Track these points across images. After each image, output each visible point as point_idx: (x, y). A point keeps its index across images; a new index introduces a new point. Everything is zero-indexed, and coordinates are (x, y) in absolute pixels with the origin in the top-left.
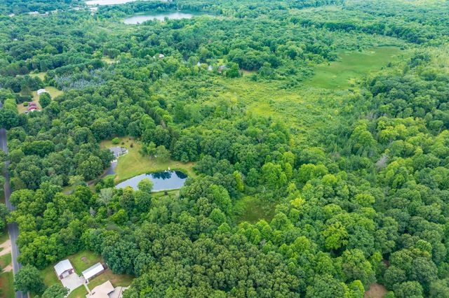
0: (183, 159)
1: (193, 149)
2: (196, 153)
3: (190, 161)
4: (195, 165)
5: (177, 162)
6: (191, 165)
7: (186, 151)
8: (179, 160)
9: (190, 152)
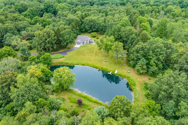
0: (138, 67)
1: (158, 59)
2: (161, 66)
3: (147, 73)
4: (151, 82)
5: (130, 68)
6: (145, 79)
7: (147, 59)
8: (134, 67)
9: (152, 62)
